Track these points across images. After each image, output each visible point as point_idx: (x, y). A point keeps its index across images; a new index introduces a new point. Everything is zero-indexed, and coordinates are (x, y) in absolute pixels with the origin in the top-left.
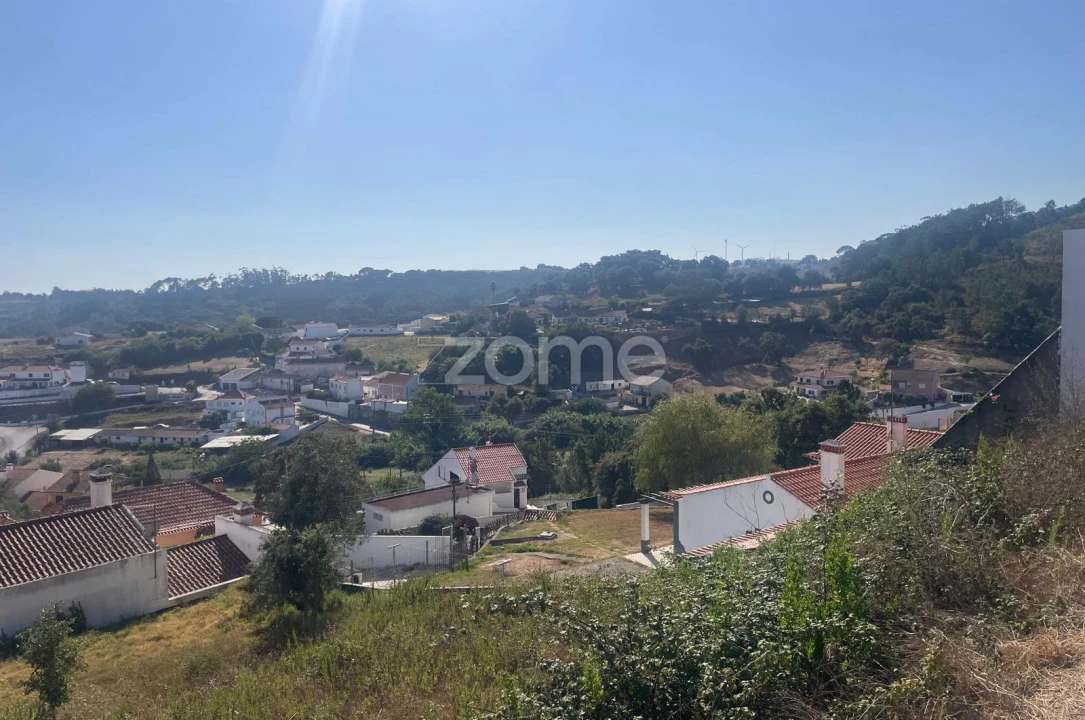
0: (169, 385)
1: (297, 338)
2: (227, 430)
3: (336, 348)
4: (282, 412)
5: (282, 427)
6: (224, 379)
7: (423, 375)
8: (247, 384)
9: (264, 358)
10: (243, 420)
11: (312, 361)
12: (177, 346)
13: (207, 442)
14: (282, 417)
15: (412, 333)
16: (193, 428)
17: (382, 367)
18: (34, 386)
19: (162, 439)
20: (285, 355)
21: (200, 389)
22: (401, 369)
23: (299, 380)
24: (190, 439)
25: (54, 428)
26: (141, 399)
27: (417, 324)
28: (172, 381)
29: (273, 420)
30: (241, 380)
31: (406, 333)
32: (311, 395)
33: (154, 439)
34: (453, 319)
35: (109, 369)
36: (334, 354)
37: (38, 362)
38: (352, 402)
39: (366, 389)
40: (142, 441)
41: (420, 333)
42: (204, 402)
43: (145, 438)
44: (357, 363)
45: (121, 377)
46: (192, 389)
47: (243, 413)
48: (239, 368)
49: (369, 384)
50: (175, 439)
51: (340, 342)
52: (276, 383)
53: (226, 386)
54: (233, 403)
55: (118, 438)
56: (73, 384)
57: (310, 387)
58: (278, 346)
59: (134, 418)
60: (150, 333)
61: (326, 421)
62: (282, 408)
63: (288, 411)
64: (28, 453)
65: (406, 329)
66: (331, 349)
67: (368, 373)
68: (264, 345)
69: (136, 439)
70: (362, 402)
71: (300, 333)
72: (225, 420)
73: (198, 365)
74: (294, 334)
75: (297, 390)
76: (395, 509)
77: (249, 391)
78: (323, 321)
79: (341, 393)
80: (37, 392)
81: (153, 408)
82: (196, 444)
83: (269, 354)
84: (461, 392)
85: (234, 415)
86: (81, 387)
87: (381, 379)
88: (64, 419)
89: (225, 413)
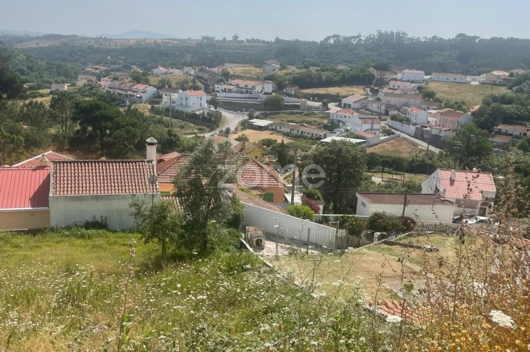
0: (314, 100)
1: (396, 80)
2: (338, 133)
3: (419, 88)
4: (372, 126)
5: (369, 136)
6: (344, 101)
7: (473, 114)
8: (357, 106)
9: (372, 90)
10: (349, 128)
11: (400, 96)
12: (324, 78)
13: (326, 138)
14: (372, 129)
15: (477, 83)
16: (320, 128)
17: (447, 106)
18: (247, 92)
19: (302, 132)
20: (385, 90)
21: (330, 105)
22: (459, 108)
23: (389, 107)
24: (316, 135)
25: (251, 117)
26: (297, 107)
27: (483, 78)
28: (316, 98)
29: (365, 131)
30: (354, 102)
31: (473, 83)
32: (393, 118)
33: (298, 131)
34: (511, 75)
35: (285, 86)
36: (417, 92)
37: (251, 79)
38: (419, 126)
39: (430, 119)
40: (292, 132)
41: (483, 83)
42: (329, 113)
43: (294, 130)
44: (431, 100)
45: (290, 93)
46: (325, 105)
47: (349, 124)
48: (355, 94)
49: (434, 116)
50: (309, 133)
51: (423, 85)
52: (374, 107)
53: (345, 104)
54: (345, 117)
55: (280, 128)
56: (266, 94)
57: (396, 112)
58: (382, 83)
59: (292, 117)
60: (311, 68)
61: (399, 136)
62: (372, 124)
63: (376, 126)
64: (236, 129)
65: (474, 80)
66: (416, 88)
67: (436, 108)
68: (374, 82)
69: (289, 130)
70: (426, 127)
71: (399, 76)
72: (337, 126)
73: (333, 91)
74: (395, 76)
75: (387, 114)
76: (375, 202)
77: (357, 110)
78: (417, 69)
79: (413, 119)
80: (248, 95)
81: (302, 113)
82: (319, 138)
83: (376, 88)
84: (500, 130)
85: (344, 123)
86: (268, 95)
87: (442, 113)
88: (257, 113)
89: (339, 121)
